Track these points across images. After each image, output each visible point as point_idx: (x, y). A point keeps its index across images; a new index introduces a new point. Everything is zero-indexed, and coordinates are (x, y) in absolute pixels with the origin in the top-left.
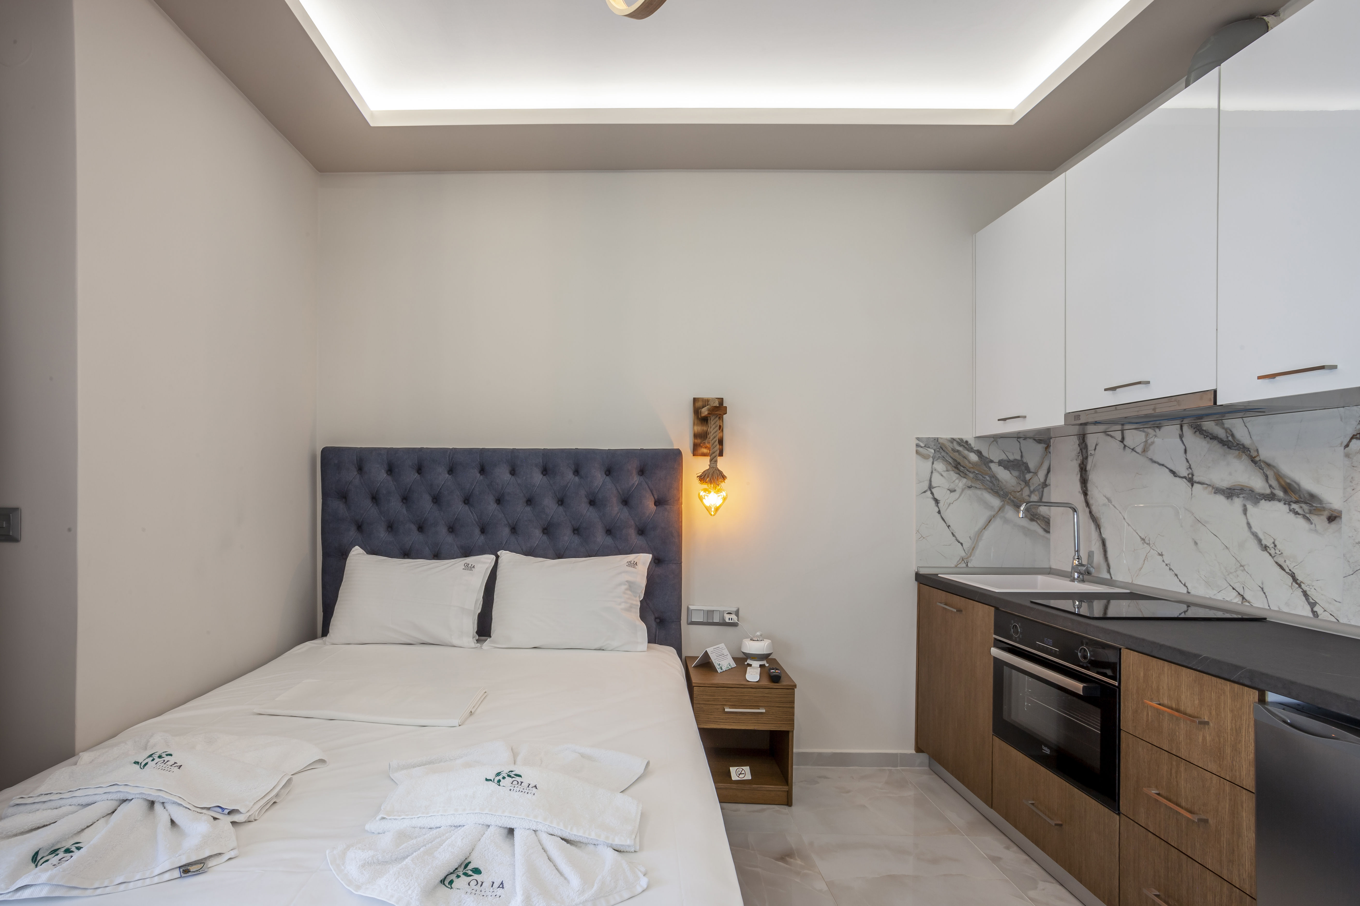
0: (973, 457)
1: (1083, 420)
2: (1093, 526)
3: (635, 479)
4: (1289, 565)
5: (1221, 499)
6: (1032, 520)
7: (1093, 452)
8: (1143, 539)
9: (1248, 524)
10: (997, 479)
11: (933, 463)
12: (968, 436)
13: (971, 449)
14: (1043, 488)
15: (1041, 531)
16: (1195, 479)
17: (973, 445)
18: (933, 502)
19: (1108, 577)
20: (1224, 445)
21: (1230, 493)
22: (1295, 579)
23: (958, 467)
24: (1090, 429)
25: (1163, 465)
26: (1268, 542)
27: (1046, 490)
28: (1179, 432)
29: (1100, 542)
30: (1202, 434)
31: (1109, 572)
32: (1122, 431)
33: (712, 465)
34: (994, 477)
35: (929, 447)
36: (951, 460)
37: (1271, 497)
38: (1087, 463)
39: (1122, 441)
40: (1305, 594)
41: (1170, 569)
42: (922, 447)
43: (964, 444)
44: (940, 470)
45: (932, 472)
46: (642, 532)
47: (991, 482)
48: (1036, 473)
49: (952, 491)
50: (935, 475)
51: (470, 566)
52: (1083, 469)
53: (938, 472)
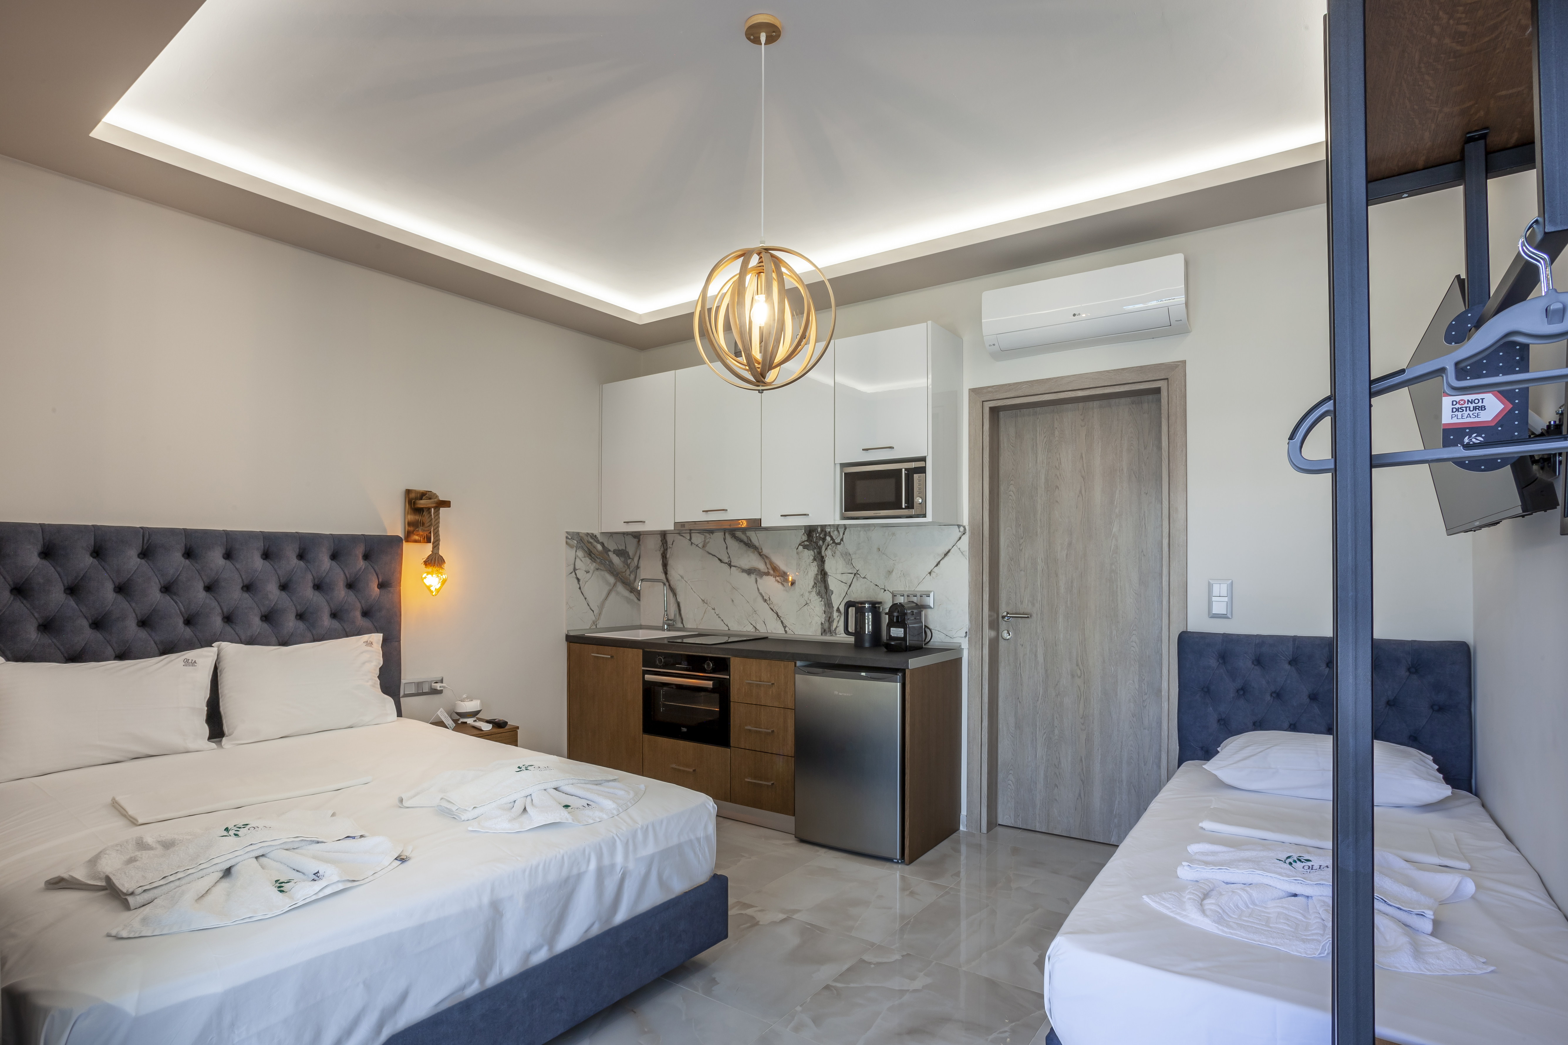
0: (599, 547)
1: (687, 527)
2: (671, 595)
3: (361, 564)
4: (775, 608)
5: (745, 575)
6: (631, 592)
7: (671, 546)
8: (703, 601)
9: (758, 588)
10: (613, 563)
11: (576, 552)
12: (596, 532)
13: (598, 542)
14: (637, 569)
15: (636, 600)
16: (732, 564)
17: (599, 538)
18: (576, 581)
19: (681, 626)
20: (746, 546)
21: (749, 572)
22: (778, 616)
23: (590, 554)
24: (693, 531)
25: (714, 556)
26: (766, 597)
27: (638, 571)
28: (723, 536)
29: (676, 604)
30: (735, 539)
31: (682, 623)
32: (690, 534)
33: (435, 551)
34: (611, 562)
35: (574, 539)
36: (586, 549)
37: (768, 574)
38: (667, 553)
39: (690, 540)
40: (782, 622)
41: (719, 617)
42: (569, 539)
43: (594, 537)
44: (580, 557)
45: (575, 558)
46: (366, 614)
47: (609, 565)
48: (633, 559)
49: (588, 572)
50: (578, 560)
51: (190, 661)
52: (664, 557)
53: (579, 558)
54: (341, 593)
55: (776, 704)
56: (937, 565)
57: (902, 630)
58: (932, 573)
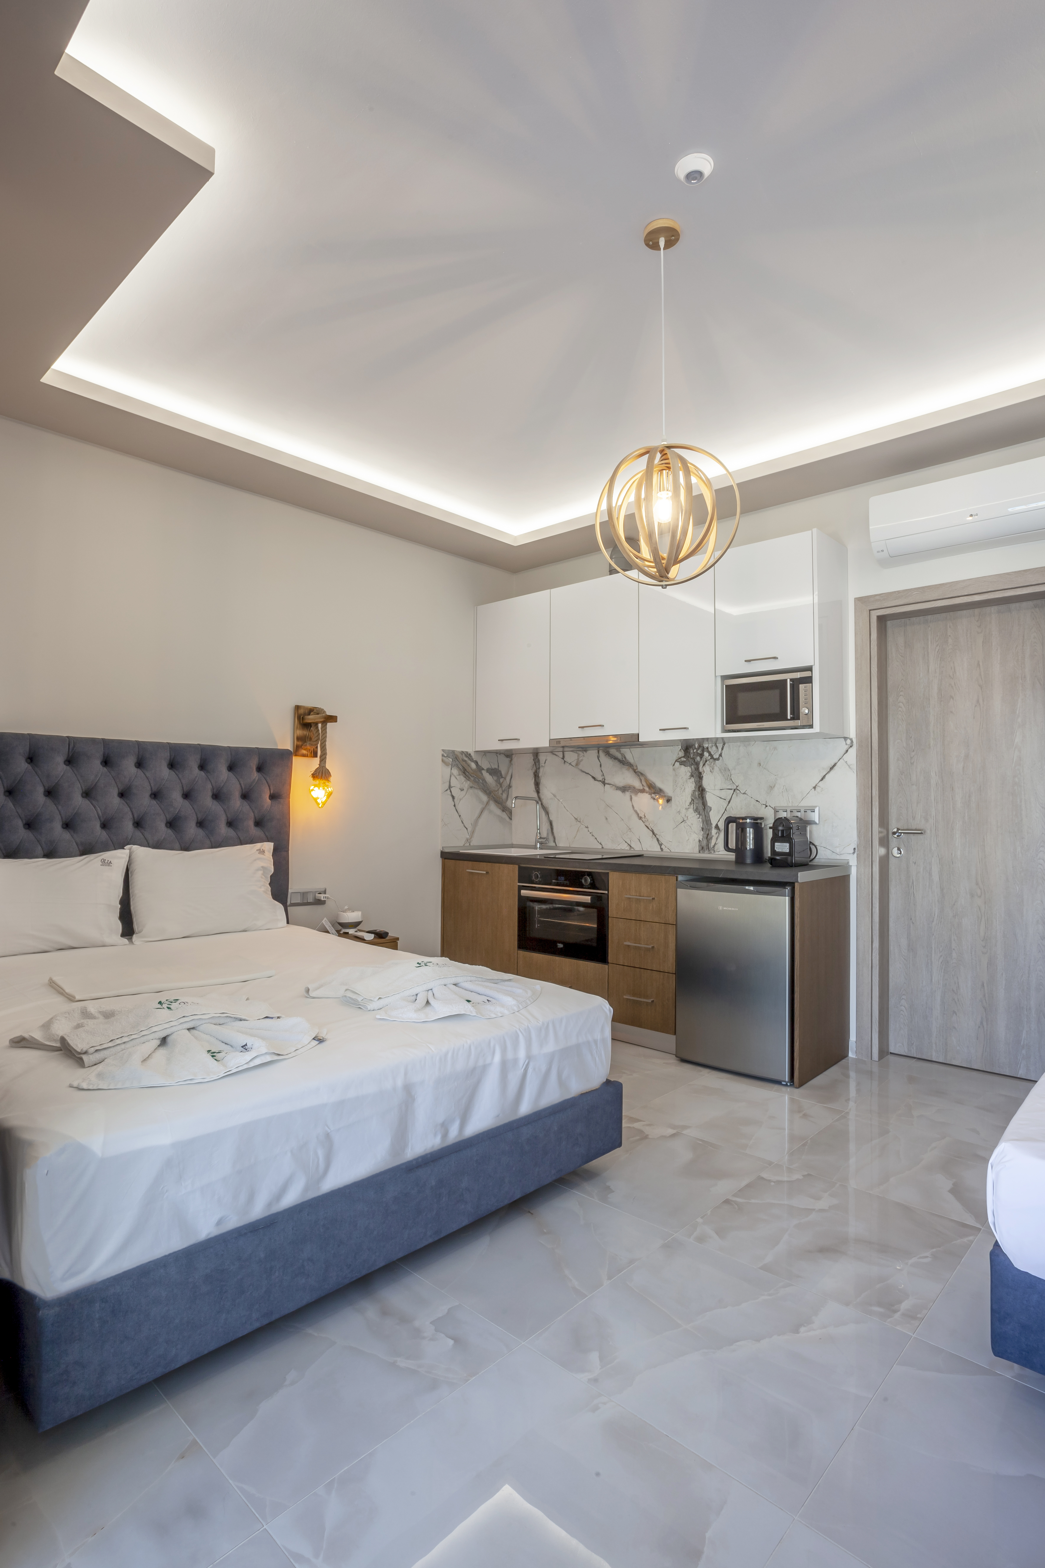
0: (473, 766)
1: (562, 744)
2: (543, 814)
3: (255, 775)
4: (651, 826)
5: (619, 793)
6: (503, 811)
7: (543, 765)
8: (576, 819)
9: (633, 806)
10: (486, 782)
11: (451, 769)
12: (470, 750)
13: (472, 760)
14: (509, 789)
15: (507, 819)
16: (606, 782)
17: (473, 757)
18: (451, 798)
19: (553, 844)
20: (621, 763)
21: (624, 789)
22: (653, 833)
23: (465, 772)
24: (566, 749)
25: (588, 774)
26: (641, 815)
27: (510, 789)
28: (597, 754)
29: (549, 823)
30: (610, 756)
31: (555, 841)
32: (563, 752)
33: (322, 765)
34: (484, 780)
35: (449, 757)
36: (461, 767)
37: (643, 791)
38: (539, 772)
39: (563, 758)
40: (658, 840)
41: (592, 835)
42: (445, 757)
43: (468, 755)
44: (455, 775)
45: (451, 776)
46: (258, 823)
47: (483, 784)
48: (505, 778)
49: (462, 790)
50: (453, 778)
51: (106, 861)
52: (536, 776)
53: (454, 776)
54: (237, 803)
55: (657, 920)
56: (822, 779)
57: (788, 845)
58: (817, 788)
